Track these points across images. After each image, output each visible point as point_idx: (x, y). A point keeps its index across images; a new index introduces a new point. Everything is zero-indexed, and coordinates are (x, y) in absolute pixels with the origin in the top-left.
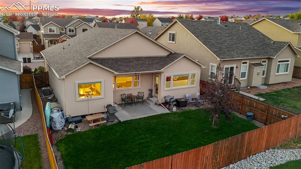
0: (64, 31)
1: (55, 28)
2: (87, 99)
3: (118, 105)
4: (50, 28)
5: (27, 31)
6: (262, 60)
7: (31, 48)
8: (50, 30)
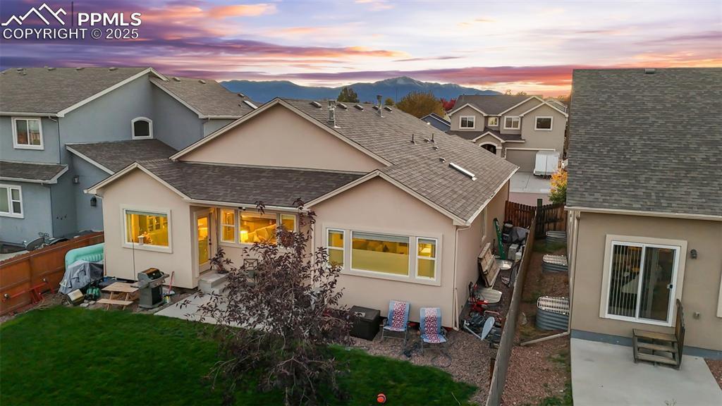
0: (497, 125)
1: (474, 117)
2: (130, 245)
4: (463, 117)
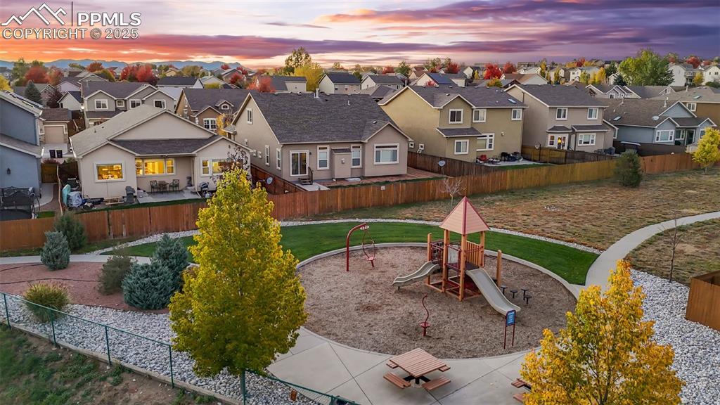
0: (124, 106)
3: (148, 193)
4: (97, 100)
5: (62, 104)
6: (352, 145)
7: (65, 135)
8: (99, 105)
